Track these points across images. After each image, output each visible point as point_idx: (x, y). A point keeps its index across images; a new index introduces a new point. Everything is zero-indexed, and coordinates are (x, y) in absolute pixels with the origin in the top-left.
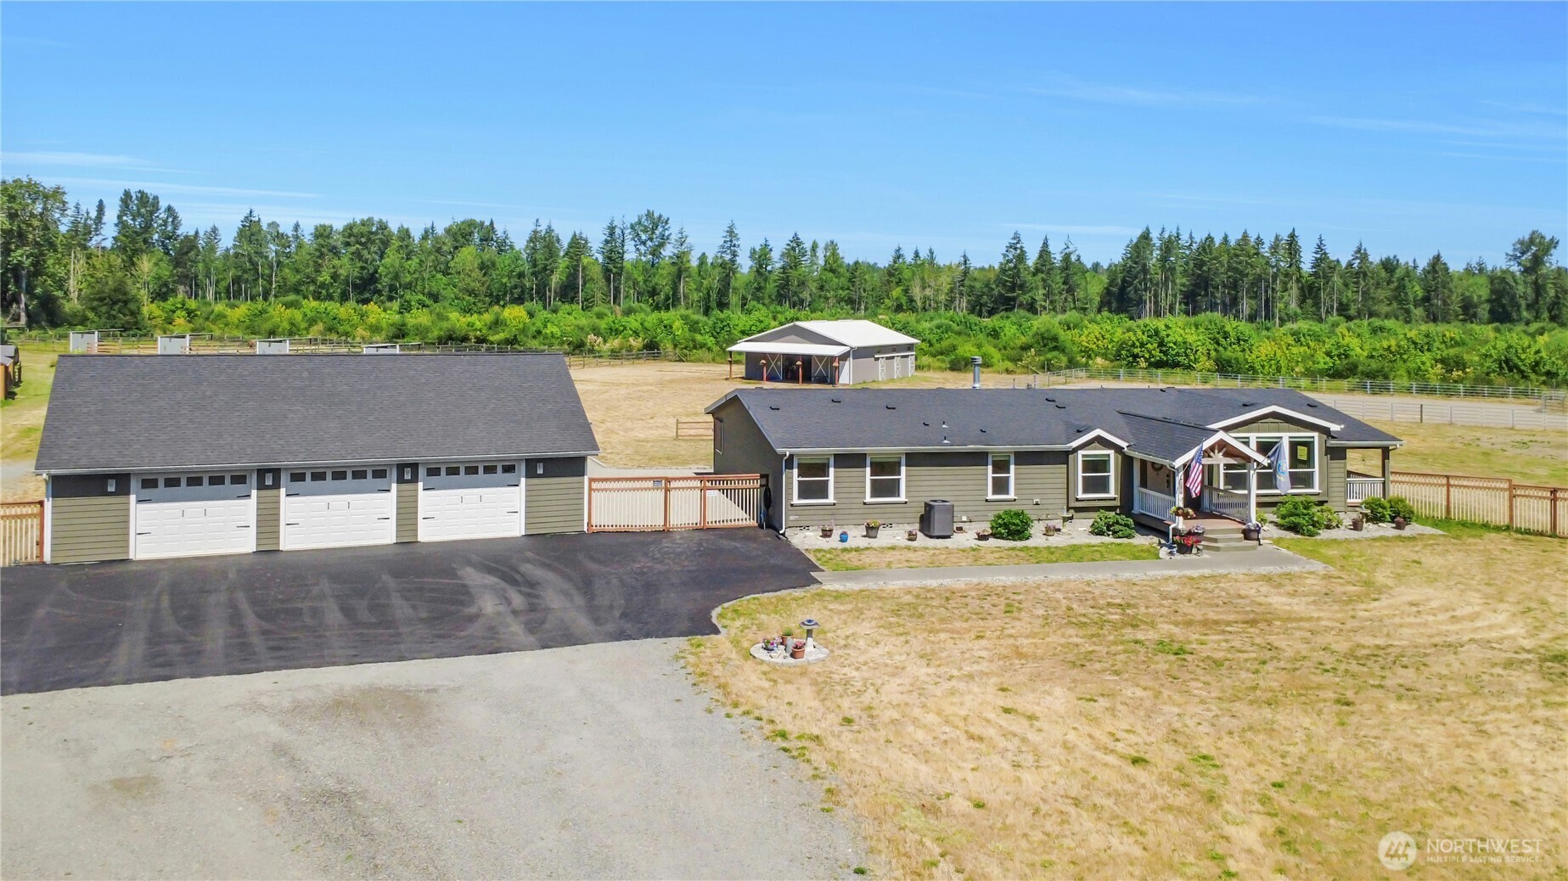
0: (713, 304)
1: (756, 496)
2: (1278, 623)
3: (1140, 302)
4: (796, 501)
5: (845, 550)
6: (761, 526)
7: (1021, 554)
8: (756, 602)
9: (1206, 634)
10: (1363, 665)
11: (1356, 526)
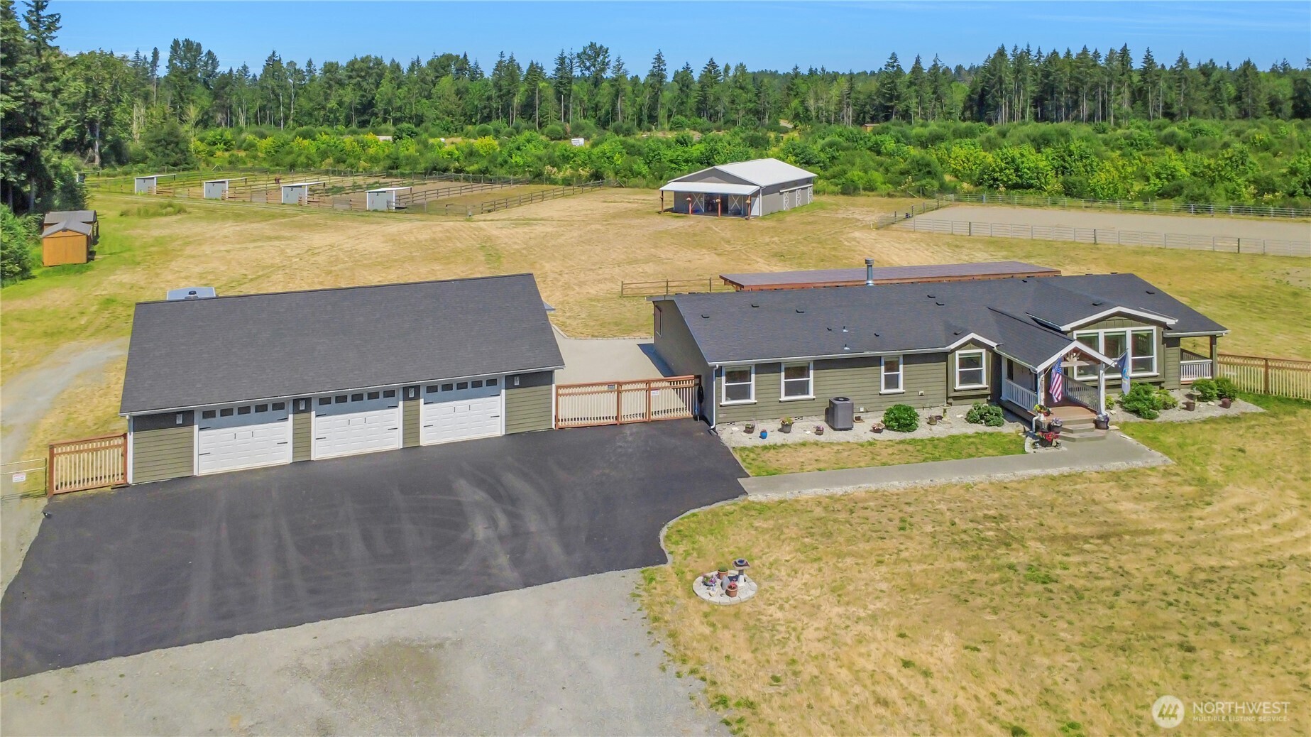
0: (645, 118)
1: (692, 392)
2: (1127, 537)
3: (997, 107)
4: (724, 402)
5: (765, 448)
6: (695, 418)
7: (910, 448)
8: (695, 519)
9: (1067, 555)
10: (1201, 595)
11: (1189, 407)
